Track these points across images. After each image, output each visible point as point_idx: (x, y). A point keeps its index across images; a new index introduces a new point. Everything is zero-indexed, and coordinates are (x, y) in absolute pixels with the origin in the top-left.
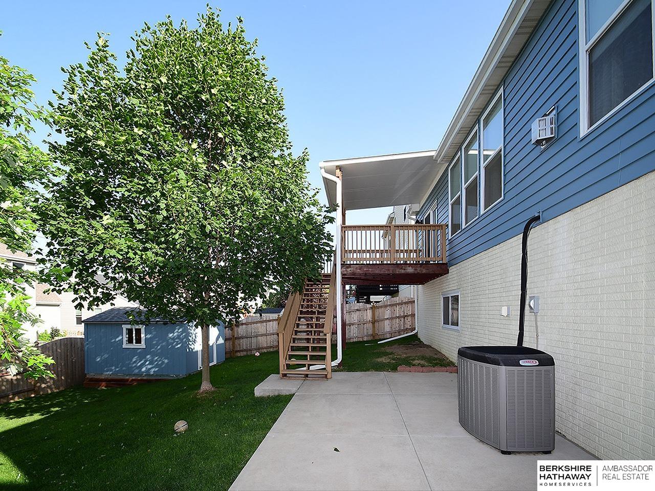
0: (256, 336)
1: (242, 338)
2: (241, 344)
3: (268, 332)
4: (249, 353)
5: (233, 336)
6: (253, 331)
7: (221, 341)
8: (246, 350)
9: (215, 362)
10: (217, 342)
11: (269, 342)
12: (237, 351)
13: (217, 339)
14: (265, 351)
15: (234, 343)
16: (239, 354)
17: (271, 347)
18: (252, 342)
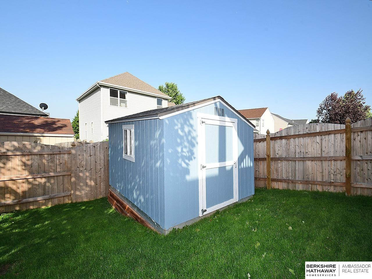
0: (304, 159)
1: (280, 159)
2: (280, 170)
3: (324, 155)
4: (291, 187)
5: (268, 156)
6: (298, 150)
7: (248, 163)
8: (287, 181)
9: (236, 199)
10: (239, 164)
11: (326, 173)
12: (274, 180)
13: (241, 159)
14: (319, 188)
15: (269, 167)
16: (276, 185)
17: (331, 184)
18: (295, 170)
